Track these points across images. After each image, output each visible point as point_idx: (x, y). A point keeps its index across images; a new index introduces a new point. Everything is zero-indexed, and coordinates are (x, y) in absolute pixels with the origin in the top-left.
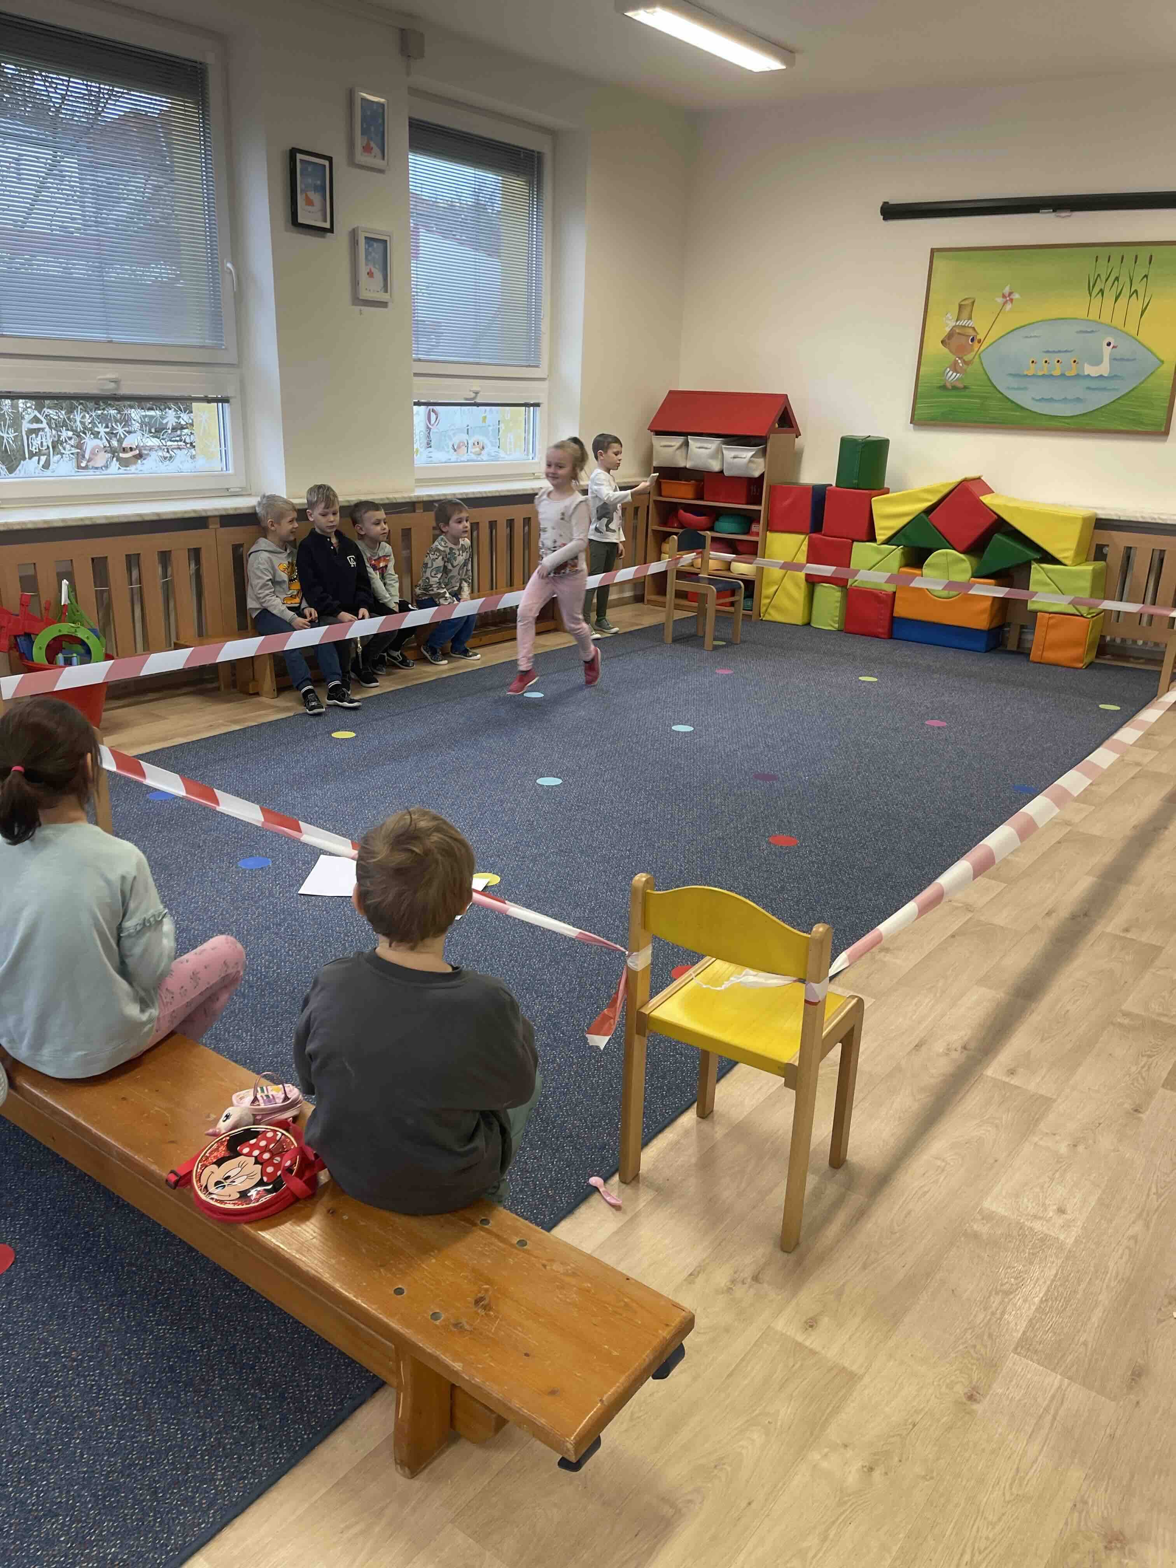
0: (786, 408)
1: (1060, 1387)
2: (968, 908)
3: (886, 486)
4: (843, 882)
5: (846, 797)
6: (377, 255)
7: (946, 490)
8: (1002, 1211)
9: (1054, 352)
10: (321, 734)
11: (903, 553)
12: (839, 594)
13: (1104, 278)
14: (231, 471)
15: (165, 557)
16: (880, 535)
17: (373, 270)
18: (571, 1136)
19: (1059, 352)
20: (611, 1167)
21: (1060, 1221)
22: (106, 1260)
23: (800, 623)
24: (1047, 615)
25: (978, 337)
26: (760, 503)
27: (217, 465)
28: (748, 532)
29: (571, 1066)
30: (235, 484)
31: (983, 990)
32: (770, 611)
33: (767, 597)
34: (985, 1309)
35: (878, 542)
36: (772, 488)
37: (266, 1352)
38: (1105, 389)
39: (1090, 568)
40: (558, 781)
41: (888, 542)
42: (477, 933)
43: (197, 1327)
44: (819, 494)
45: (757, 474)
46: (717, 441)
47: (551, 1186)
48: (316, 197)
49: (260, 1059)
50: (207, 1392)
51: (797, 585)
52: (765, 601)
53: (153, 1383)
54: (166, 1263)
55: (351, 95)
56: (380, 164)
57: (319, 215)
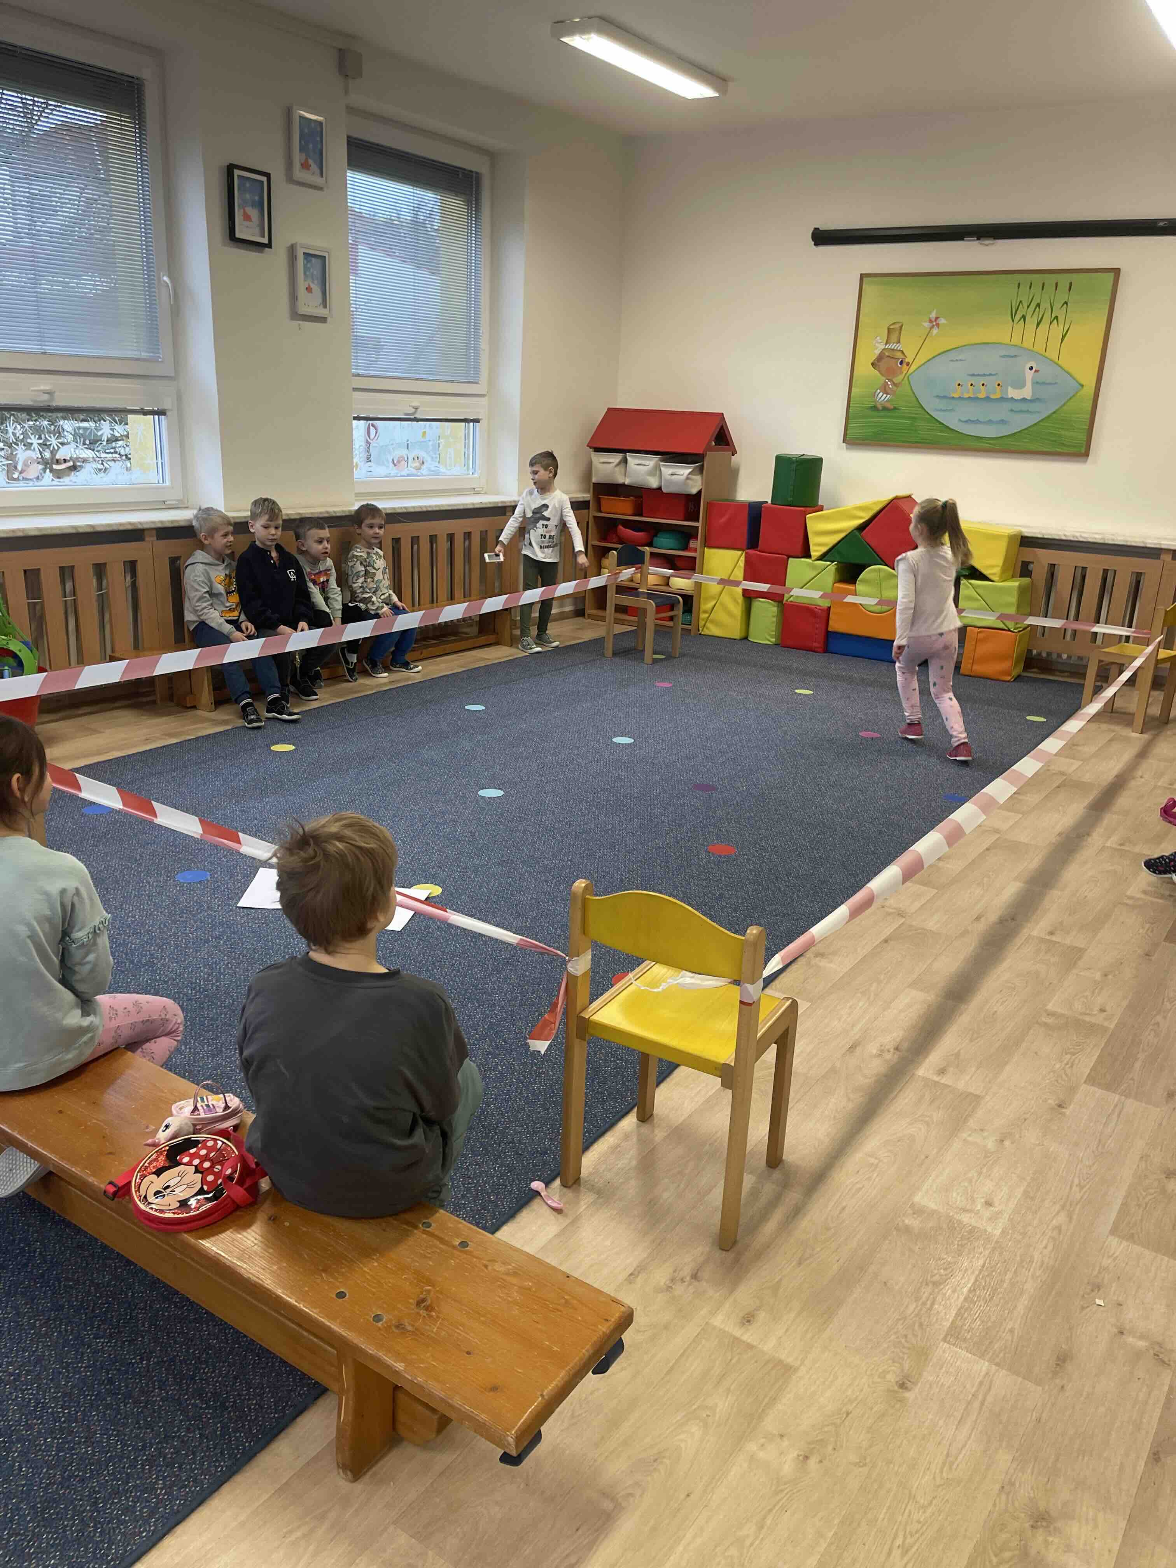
0: (722, 427)
1: (987, 1374)
2: (901, 914)
3: (820, 503)
4: (779, 889)
5: (783, 807)
6: (316, 272)
7: (877, 508)
8: (932, 1206)
9: (978, 375)
10: (260, 747)
11: (837, 570)
12: (775, 609)
13: (1025, 305)
14: (168, 483)
15: (100, 570)
16: (815, 551)
17: (312, 286)
18: (513, 1142)
19: (984, 375)
20: (552, 1171)
21: (987, 1213)
22: (42, 1275)
23: (737, 637)
24: (977, 630)
25: (907, 360)
26: (698, 520)
27: (153, 478)
28: (686, 548)
29: (512, 1073)
30: (172, 497)
31: (914, 993)
32: (708, 625)
33: (705, 612)
34: (917, 1300)
35: (813, 558)
36: (710, 505)
37: (206, 1362)
38: (1028, 411)
39: (1016, 584)
40: (500, 793)
41: (822, 558)
42: (418, 944)
43: (136, 1339)
44: (755, 511)
45: (694, 491)
46: (658, 458)
47: (492, 1192)
48: (254, 213)
49: (199, 1071)
50: (147, 1403)
51: (735, 600)
52: (703, 616)
53: (91, 1396)
54: (104, 1277)
55: (289, 113)
56: (319, 181)
57: (257, 230)
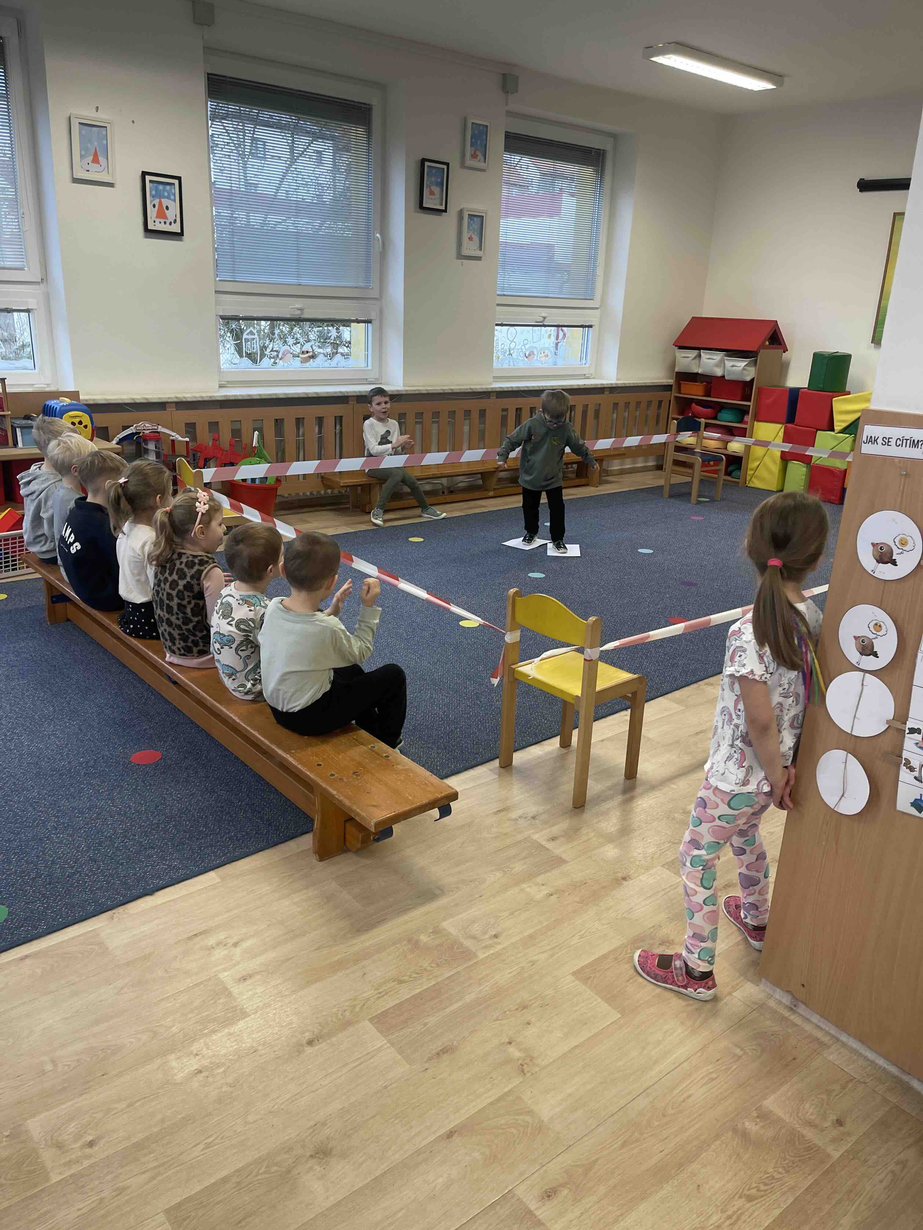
0: (775, 331)
3: (846, 389)
6: (476, 226)
11: (854, 440)
12: (805, 469)
15: (320, 420)
16: (838, 426)
17: (473, 235)
22: (204, 764)
23: (775, 490)
26: (750, 401)
28: (741, 421)
30: (371, 376)
32: (753, 479)
33: (751, 469)
35: (836, 432)
36: (760, 390)
37: (268, 808)
40: (543, 576)
41: (843, 431)
43: (239, 794)
44: (795, 394)
45: (748, 379)
46: (722, 354)
48: (436, 191)
50: (236, 817)
51: (774, 462)
52: (750, 472)
53: (212, 811)
54: (233, 769)
55: (465, 120)
56: (482, 165)
57: (438, 201)
